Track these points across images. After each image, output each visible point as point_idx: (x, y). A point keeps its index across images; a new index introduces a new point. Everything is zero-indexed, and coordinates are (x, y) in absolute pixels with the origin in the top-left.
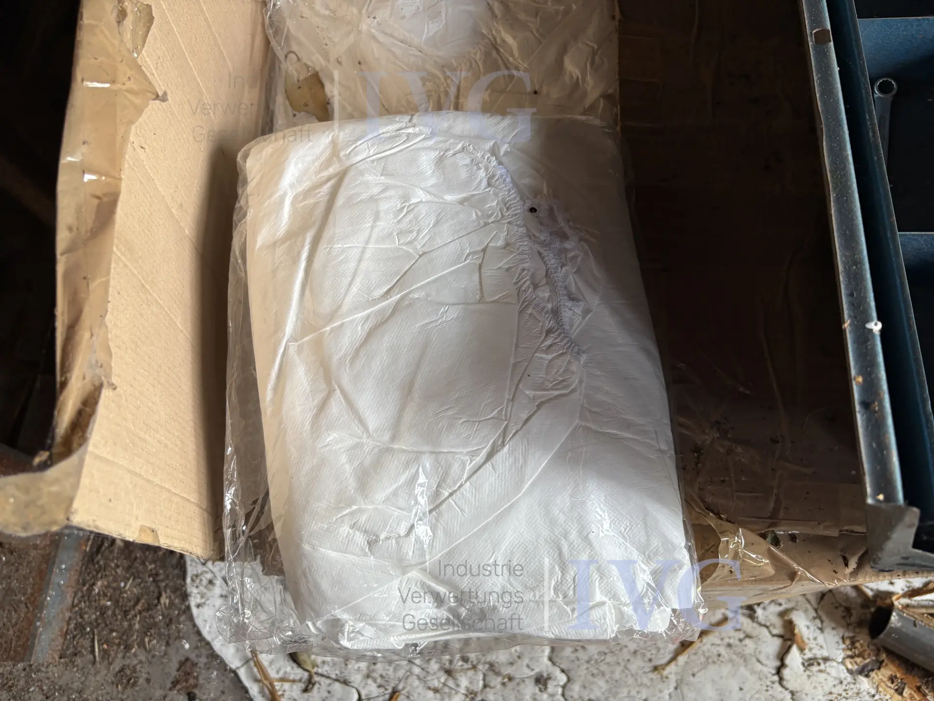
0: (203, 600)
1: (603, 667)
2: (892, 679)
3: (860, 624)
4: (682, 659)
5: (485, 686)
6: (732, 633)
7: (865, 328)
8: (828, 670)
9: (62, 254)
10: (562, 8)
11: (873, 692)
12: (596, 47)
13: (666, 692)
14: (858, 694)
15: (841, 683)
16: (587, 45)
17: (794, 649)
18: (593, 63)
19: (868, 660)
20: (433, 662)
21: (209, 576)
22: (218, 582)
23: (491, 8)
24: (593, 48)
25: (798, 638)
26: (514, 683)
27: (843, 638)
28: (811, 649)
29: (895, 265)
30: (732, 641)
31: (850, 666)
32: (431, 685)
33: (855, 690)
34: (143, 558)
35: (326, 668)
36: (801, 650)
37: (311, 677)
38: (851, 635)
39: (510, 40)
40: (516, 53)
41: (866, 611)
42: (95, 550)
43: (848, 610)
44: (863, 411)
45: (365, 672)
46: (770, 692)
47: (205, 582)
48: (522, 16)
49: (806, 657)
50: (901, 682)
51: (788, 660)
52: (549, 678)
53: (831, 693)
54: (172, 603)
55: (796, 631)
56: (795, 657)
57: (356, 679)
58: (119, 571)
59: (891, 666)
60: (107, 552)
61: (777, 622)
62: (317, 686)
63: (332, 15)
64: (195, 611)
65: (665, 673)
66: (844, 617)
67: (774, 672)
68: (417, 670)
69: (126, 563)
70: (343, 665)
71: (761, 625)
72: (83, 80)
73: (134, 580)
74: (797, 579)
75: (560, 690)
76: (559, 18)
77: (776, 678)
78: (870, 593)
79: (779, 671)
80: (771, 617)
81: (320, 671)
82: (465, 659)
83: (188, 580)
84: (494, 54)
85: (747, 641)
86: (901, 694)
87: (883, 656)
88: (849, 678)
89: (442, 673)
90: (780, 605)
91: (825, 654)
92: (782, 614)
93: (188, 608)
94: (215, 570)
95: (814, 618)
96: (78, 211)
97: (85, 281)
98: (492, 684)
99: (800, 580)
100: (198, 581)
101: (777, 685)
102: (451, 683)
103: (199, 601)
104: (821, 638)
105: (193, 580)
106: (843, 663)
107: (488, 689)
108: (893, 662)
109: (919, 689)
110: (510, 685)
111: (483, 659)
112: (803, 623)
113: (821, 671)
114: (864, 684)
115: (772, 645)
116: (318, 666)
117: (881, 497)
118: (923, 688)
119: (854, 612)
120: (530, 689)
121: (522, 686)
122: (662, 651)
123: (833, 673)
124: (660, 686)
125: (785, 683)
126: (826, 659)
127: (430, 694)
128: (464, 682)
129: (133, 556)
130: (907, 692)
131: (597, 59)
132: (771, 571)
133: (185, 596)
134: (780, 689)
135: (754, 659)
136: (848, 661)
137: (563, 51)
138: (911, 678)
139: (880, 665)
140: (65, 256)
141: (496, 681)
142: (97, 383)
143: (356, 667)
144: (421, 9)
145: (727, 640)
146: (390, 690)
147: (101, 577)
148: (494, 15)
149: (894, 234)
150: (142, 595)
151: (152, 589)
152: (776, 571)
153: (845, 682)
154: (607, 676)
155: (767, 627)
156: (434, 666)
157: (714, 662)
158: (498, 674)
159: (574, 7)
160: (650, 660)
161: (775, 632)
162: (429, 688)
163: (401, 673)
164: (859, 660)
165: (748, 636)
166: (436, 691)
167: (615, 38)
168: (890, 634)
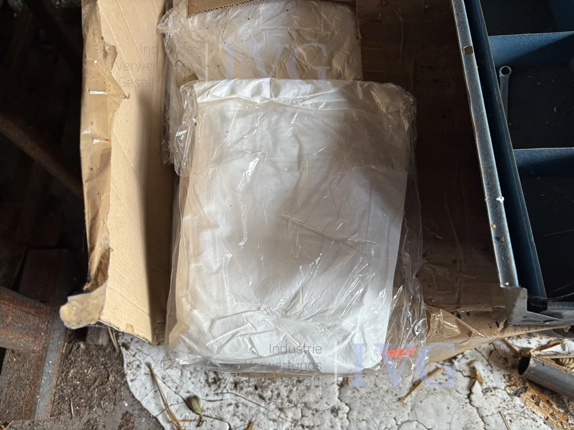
0: (134, 377)
1: (370, 401)
2: (533, 397)
3: (513, 367)
4: (414, 393)
5: (302, 416)
6: (441, 376)
7: (496, 200)
8: (497, 394)
9: (86, 182)
10: (329, 33)
11: (523, 405)
13: (407, 412)
14: (514, 407)
15: (505, 401)
16: (345, 53)
17: (477, 383)
18: (348, 62)
19: (519, 387)
20: (272, 404)
21: (137, 363)
22: (143, 366)
23: (291, 35)
24: (348, 54)
25: (478, 377)
26: (319, 413)
27: (504, 376)
28: (486, 383)
29: (512, 167)
30: (441, 381)
31: (509, 391)
32: (271, 417)
33: (513, 405)
34: (97, 354)
35: (209, 412)
36: (481, 383)
37: (201, 418)
38: (509, 373)
41: (516, 359)
42: (68, 352)
43: (506, 359)
44: (497, 242)
45: (232, 412)
46: (465, 409)
47: (135, 366)
48: (308, 38)
49: (484, 388)
50: (538, 399)
51: (474, 390)
52: (339, 409)
53: (499, 407)
54: (116, 380)
55: (477, 373)
56: (477, 388)
57: (227, 417)
58: (83, 363)
59: (532, 390)
60: (75, 352)
61: (466, 368)
62: (205, 422)
63: (202, 40)
64: (130, 384)
65: (405, 401)
66: (504, 364)
67: (466, 397)
68: (262, 410)
69: (87, 358)
70: (219, 410)
71: (457, 371)
72: (89, 91)
73: (92, 368)
74: (472, 335)
75: (346, 416)
76: (328, 39)
77: (468, 400)
78: (518, 349)
79: (469, 396)
80: (463, 366)
81: (206, 414)
82: (290, 402)
83: (125, 366)
86: (538, 405)
87: (527, 384)
88: (509, 398)
89: (277, 410)
90: (468, 359)
91: (495, 385)
92: (469, 364)
93: (126, 382)
94: (140, 359)
95: (487, 365)
96: (92, 158)
97: (99, 196)
98: (306, 415)
99: (474, 336)
100: (131, 366)
101: (468, 405)
102: (282, 416)
103: (132, 378)
104: (491, 377)
105: (128, 366)
106: (505, 390)
107: (304, 418)
108: (533, 387)
109: (548, 401)
110: (317, 415)
111: (300, 401)
112: (481, 369)
113: (493, 395)
114: (518, 401)
115: (464, 382)
116: (204, 411)
117: (507, 284)
118: (550, 401)
119: (509, 360)
120: (328, 416)
121: (324, 414)
122: (403, 389)
123: (500, 395)
124: (403, 409)
125: (473, 403)
126: (495, 388)
127: (271, 422)
128: (290, 415)
129: (91, 354)
130: (541, 404)
131: (350, 60)
132: (459, 332)
133: (124, 375)
134: (471, 406)
135: (455, 391)
136: (508, 389)
137: (332, 56)
138: (543, 395)
139: (526, 389)
140: (87, 183)
141: (308, 413)
142: (107, 248)
143: (227, 410)
144: (252, 36)
145: (439, 381)
146: (248, 422)
147: (73, 367)
148: (292, 38)
149: (511, 151)
150: (98, 376)
151: (103, 372)
152: (461, 332)
153: (507, 400)
154: (372, 406)
155: (461, 372)
156: (272, 406)
157: (432, 394)
158: (309, 408)
159: (336, 33)
160: (396, 395)
161: (466, 374)
162: (270, 420)
163: (253, 412)
164: (513, 387)
166: (274, 421)
167: (359, 48)
168: (530, 371)
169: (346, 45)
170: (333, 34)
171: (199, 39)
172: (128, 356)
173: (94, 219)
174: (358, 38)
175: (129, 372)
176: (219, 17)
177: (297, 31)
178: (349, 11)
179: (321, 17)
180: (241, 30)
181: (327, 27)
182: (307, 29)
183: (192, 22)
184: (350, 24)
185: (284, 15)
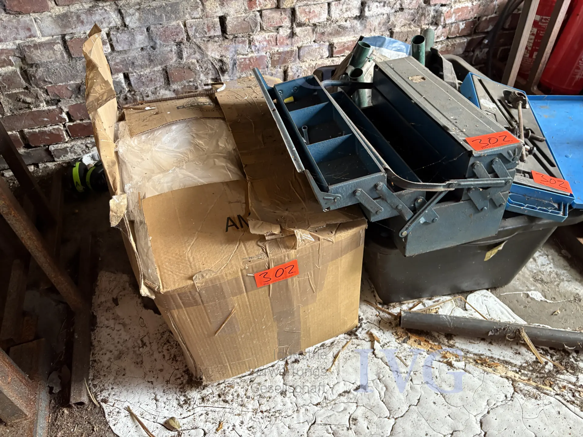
0: (116, 422)
1: (306, 378)
2: (415, 341)
3: (396, 326)
4: (336, 362)
5: (260, 405)
6: (352, 346)
8: (391, 345)
11: (410, 347)
13: (335, 377)
14: (405, 350)
15: (397, 348)
16: (224, 138)
17: (376, 343)
18: (227, 142)
19: (404, 338)
20: (234, 403)
21: (117, 410)
22: (122, 411)
23: (192, 136)
24: (226, 139)
25: (375, 337)
26: (272, 398)
27: (392, 333)
28: (382, 341)
30: (353, 349)
31: (399, 342)
32: (235, 413)
33: (403, 349)
35: (185, 426)
36: (379, 342)
37: (179, 432)
38: (395, 331)
39: (201, 142)
40: (204, 145)
41: (397, 321)
43: (390, 323)
45: (204, 420)
46: (373, 362)
47: (115, 413)
48: (203, 136)
49: (381, 344)
50: (419, 341)
51: (375, 347)
54: (100, 429)
55: (374, 335)
56: (377, 345)
57: (201, 425)
58: (68, 425)
59: (413, 337)
60: (61, 418)
61: (367, 336)
62: (183, 435)
64: (113, 428)
65: (332, 370)
66: (390, 326)
67: (372, 354)
68: (228, 410)
69: (71, 420)
70: (193, 422)
71: (361, 339)
73: (78, 426)
74: (320, 240)
76: (214, 134)
77: (374, 356)
78: (396, 315)
79: (373, 353)
80: (364, 335)
81: (183, 429)
82: (248, 397)
83: (107, 416)
84: (197, 147)
85: (358, 347)
86: (421, 345)
87: (409, 334)
88: (400, 345)
89: (240, 407)
90: (366, 330)
91: (388, 341)
92: (367, 333)
93: (110, 427)
94: (118, 407)
95: (379, 330)
98: (263, 403)
100: (112, 414)
101: (375, 358)
102: (244, 409)
103: (114, 423)
104: (384, 336)
105: (109, 415)
107: (262, 405)
108: (413, 335)
109: (426, 341)
110: (270, 400)
111: (256, 394)
112: (376, 332)
113: (388, 346)
114: (405, 345)
115: (367, 345)
116: (181, 427)
118: (427, 339)
119: (392, 323)
120: (279, 398)
121: (276, 398)
122: (328, 363)
123: (393, 345)
124: (332, 376)
125: (377, 356)
127: (237, 417)
128: (250, 407)
130: (422, 344)
132: (314, 240)
133: (107, 423)
134: (376, 359)
136: (397, 340)
137: (218, 141)
138: (421, 338)
139: (409, 338)
141: (263, 401)
143: (200, 420)
144: (171, 140)
145: (351, 350)
146: (218, 423)
147: (60, 430)
148: (194, 137)
150: (83, 431)
151: (88, 427)
153: (398, 347)
154: (310, 381)
155: (364, 340)
156: (235, 405)
157: (349, 359)
158: (264, 397)
160: (324, 368)
161: (367, 340)
162: (236, 415)
163: (221, 414)
164: (401, 339)
165: (358, 345)
166: (239, 415)
169: (224, 135)
170: (216, 132)
172: (107, 407)
174: (229, 131)
175: (111, 419)
176: (150, 136)
177: (196, 134)
178: (222, 121)
179: (208, 126)
180: (164, 139)
181: (212, 129)
182: (201, 132)
183: (134, 142)
184: (224, 126)
185: (187, 128)
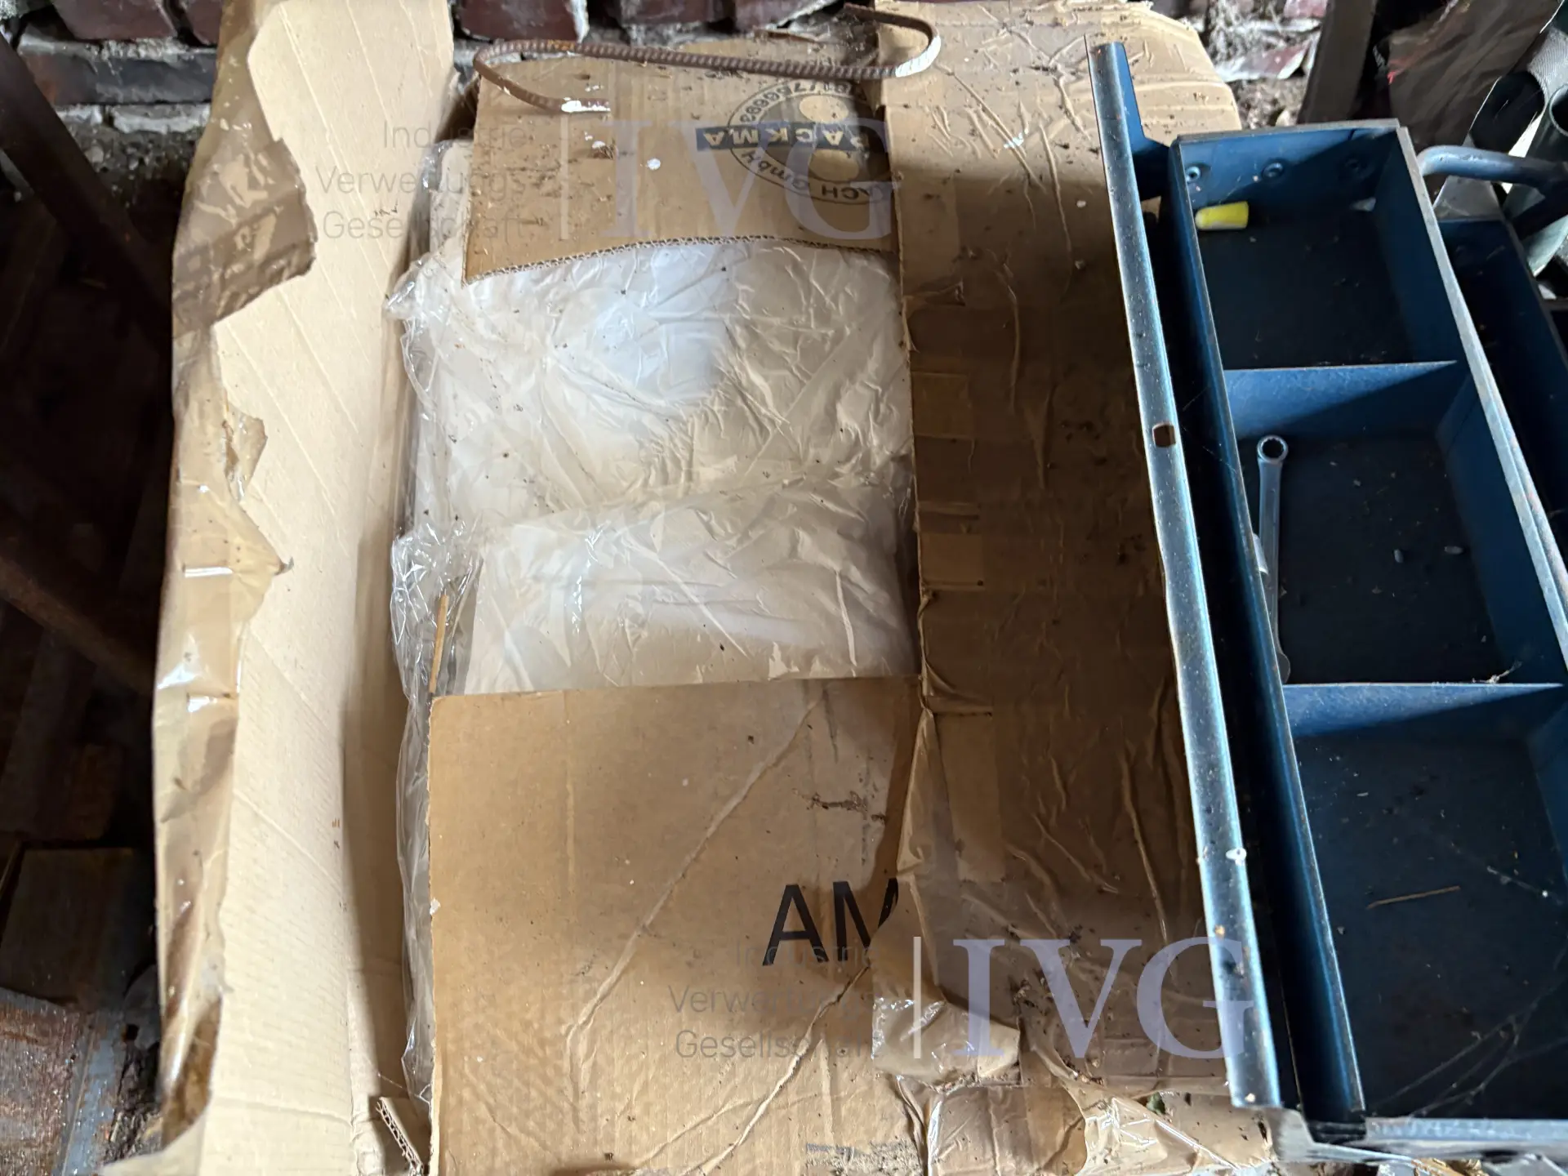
7: (1225, 858)
9: (164, 820)
10: (831, 333)
12: (880, 390)
16: (868, 387)
18: (877, 413)
23: (731, 336)
24: (877, 391)
29: (1280, 735)
39: (757, 379)
40: (769, 400)
44: (1226, 976)
48: (776, 346)
63: (502, 341)
72: (184, 568)
74: (1197, 1163)
76: (827, 347)
84: (739, 402)
96: (183, 753)
97: (196, 860)
99: (1201, 1164)
117: (1251, 1098)
131: (882, 407)
132: (1162, 1153)
137: (835, 396)
140: (170, 821)
142: (213, 999)
144: (631, 336)
149: (1277, 689)
152: (1169, 1153)
159: (848, 331)
167: (907, 374)
169: (872, 365)
170: (838, 338)
171: (494, 337)
173: (182, 924)
174: (902, 344)
176: (548, 280)
177: (748, 326)
178: (881, 272)
179: (809, 288)
180: (602, 322)
181: (824, 316)
182: (776, 321)
183: (477, 293)
184: (885, 309)
185: (715, 281)
